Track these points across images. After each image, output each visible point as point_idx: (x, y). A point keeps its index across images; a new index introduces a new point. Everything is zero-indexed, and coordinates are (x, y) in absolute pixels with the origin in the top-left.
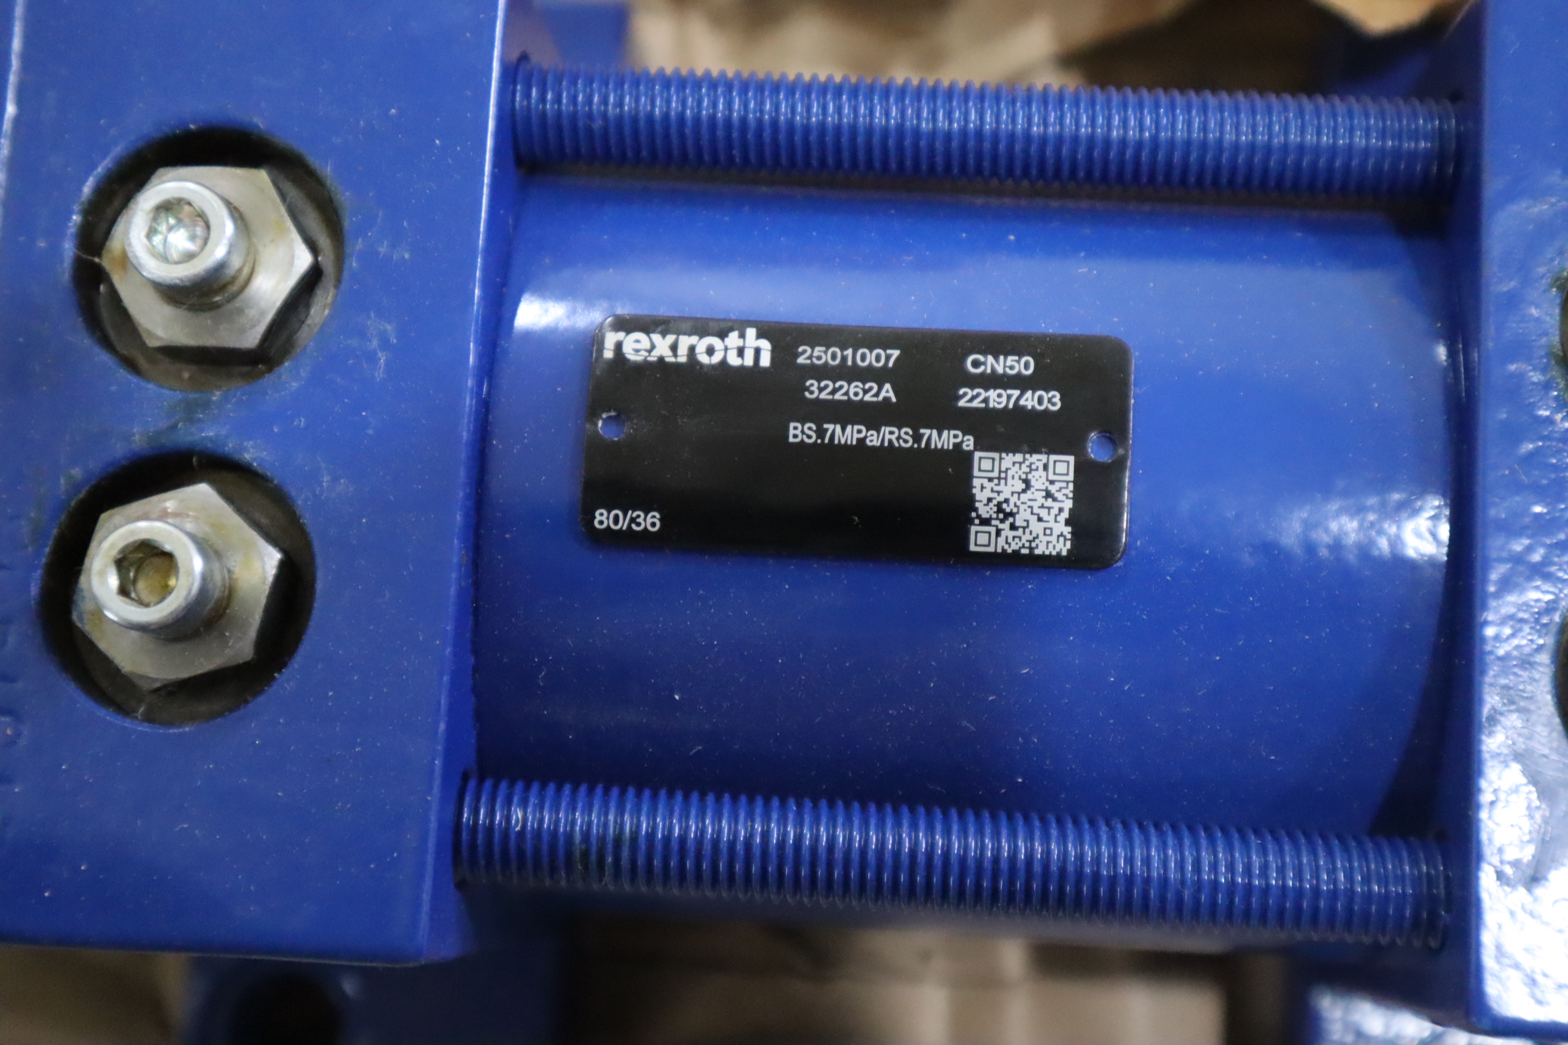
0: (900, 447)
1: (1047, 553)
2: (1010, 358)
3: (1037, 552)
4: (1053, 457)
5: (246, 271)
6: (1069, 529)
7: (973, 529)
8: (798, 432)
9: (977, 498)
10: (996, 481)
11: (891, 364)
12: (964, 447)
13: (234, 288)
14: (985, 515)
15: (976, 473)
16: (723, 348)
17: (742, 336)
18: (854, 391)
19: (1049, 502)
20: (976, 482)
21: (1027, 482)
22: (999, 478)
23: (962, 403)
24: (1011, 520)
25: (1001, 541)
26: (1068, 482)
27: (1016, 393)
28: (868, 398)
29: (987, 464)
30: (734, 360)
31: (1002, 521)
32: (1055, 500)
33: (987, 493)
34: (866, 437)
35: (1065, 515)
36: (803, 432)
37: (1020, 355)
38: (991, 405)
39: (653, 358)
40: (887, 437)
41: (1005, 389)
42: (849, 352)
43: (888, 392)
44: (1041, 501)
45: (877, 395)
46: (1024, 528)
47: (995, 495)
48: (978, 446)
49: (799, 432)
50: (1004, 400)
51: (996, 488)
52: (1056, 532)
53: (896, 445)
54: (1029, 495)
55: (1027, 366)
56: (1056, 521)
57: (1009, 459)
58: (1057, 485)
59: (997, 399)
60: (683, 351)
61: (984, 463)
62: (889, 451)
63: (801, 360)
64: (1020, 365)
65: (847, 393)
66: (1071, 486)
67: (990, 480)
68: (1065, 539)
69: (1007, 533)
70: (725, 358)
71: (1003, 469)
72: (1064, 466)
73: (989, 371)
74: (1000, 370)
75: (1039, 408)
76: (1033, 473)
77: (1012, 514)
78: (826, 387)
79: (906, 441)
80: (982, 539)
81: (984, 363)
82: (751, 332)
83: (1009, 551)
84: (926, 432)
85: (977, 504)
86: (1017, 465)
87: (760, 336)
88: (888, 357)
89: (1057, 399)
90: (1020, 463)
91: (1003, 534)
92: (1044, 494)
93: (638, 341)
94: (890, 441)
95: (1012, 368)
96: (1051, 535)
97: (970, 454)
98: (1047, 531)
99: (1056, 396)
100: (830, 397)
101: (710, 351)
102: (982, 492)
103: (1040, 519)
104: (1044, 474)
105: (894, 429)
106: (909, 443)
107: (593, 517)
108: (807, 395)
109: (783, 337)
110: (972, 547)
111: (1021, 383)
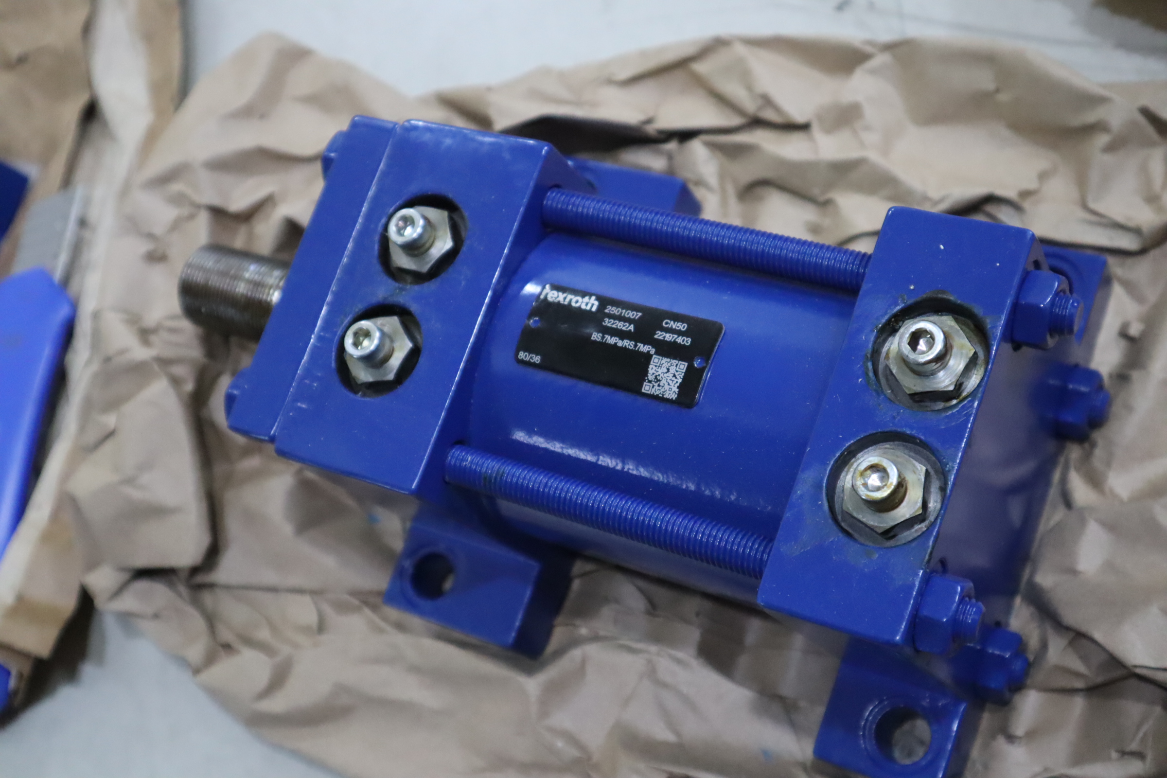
0: (628, 348)
1: (668, 397)
2: (679, 323)
3: (665, 396)
4: (680, 362)
5: (429, 243)
6: (678, 390)
7: (645, 383)
8: (595, 336)
9: (649, 372)
10: (657, 367)
11: (636, 318)
12: (651, 352)
13: (423, 250)
14: (650, 379)
15: (652, 363)
17: (590, 298)
18: (620, 325)
19: (674, 379)
20: (651, 366)
21: (668, 370)
22: (659, 366)
23: (656, 337)
24: (659, 383)
25: (653, 390)
26: (682, 372)
27: (676, 336)
28: (624, 328)
29: (656, 360)
30: (583, 307)
31: (656, 382)
32: (676, 378)
33: (653, 371)
34: (617, 342)
35: (678, 384)
36: (597, 337)
37: (683, 322)
38: (665, 339)
39: (556, 301)
40: (625, 343)
42: (624, 311)
43: (632, 328)
44: (671, 377)
45: (627, 328)
46: (663, 387)
47: (655, 372)
48: (656, 353)
50: (671, 338)
51: (657, 370)
52: (673, 390)
53: (627, 347)
54: (667, 374)
55: (684, 327)
56: (674, 386)
57: (665, 360)
58: (679, 373)
59: (669, 337)
60: (567, 300)
61: (655, 359)
62: (624, 349)
63: (606, 311)
64: (681, 326)
65: (617, 325)
66: (683, 374)
67: (656, 366)
68: (676, 394)
69: (656, 387)
70: (581, 305)
71: (661, 363)
72: (683, 366)
74: (674, 327)
75: (682, 343)
76: (672, 367)
77: (660, 381)
78: (611, 322)
79: (631, 346)
80: (647, 388)
81: (669, 324)
82: (593, 298)
83: (655, 394)
84: (639, 344)
85: (648, 375)
86: (667, 363)
88: (637, 315)
89: (689, 342)
90: (668, 362)
91: (655, 387)
92: (673, 375)
93: (553, 294)
94: (626, 346)
95: (678, 327)
96: (671, 391)
97: (652, 356)
98: (670, 389)
99: (690, 340)
100: (611, 326)
101: (577, 302)
102: (652, 370)
103: (669, 384)
104: (675, 368)
105: (629, 341)
106: (632, 347)
107: (518, 354)
108: (603, 323)
109: (604, 302)
110: (643, 391)
111: (679, 333)
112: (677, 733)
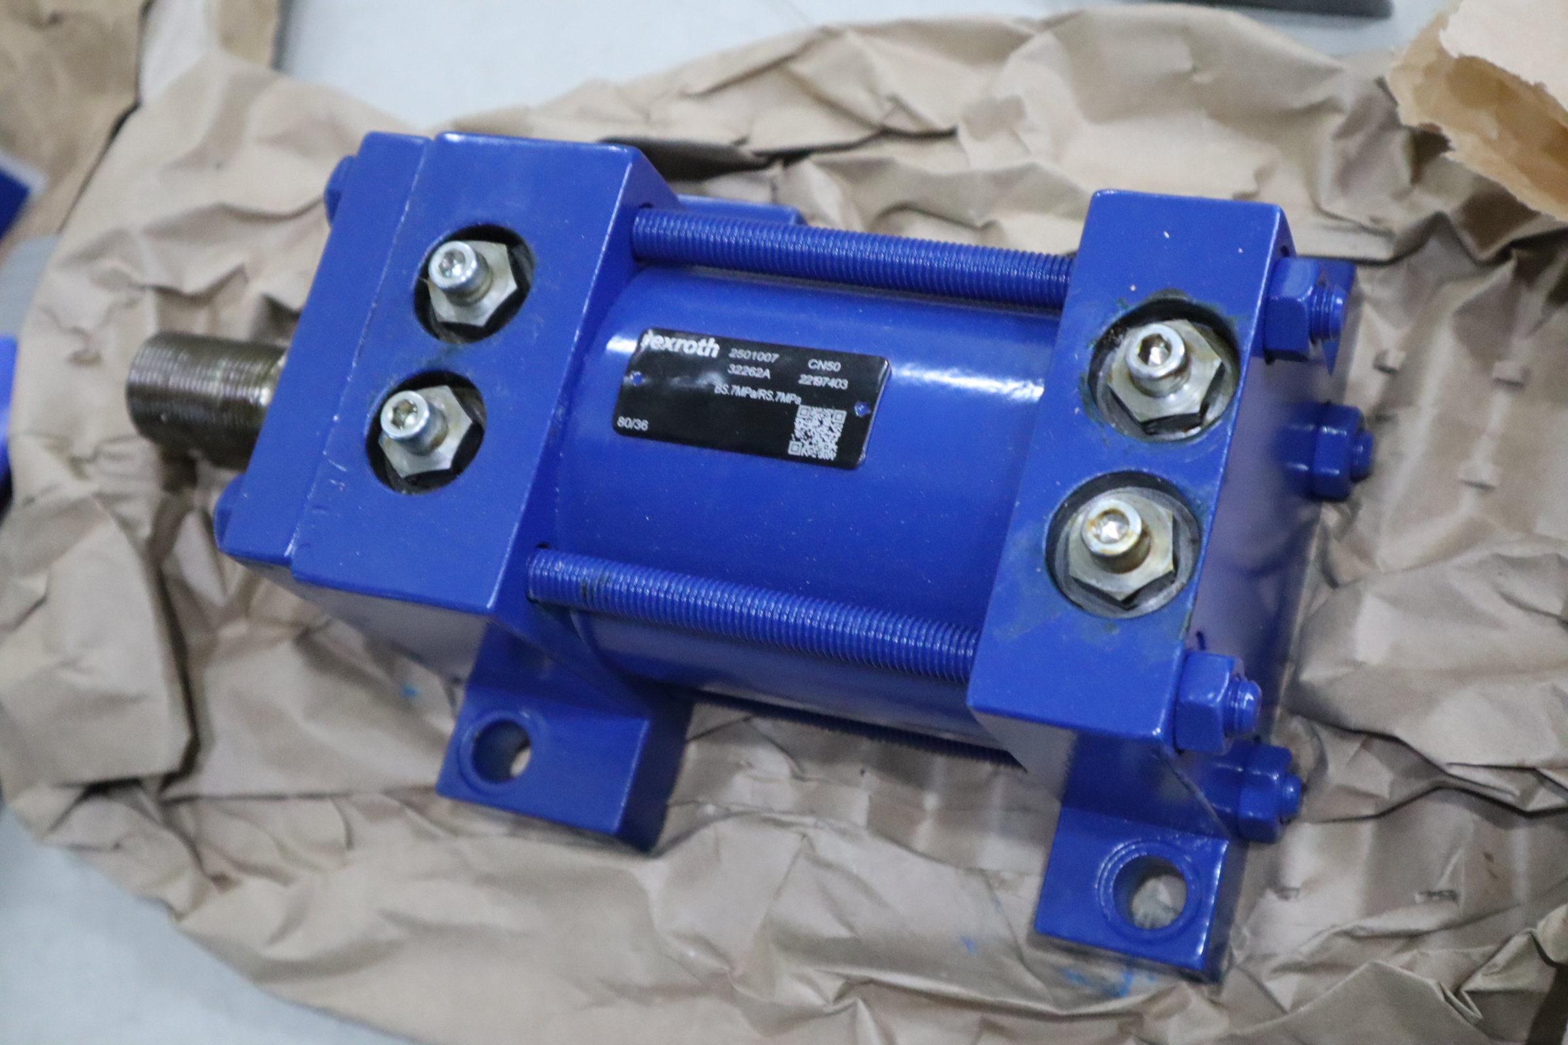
0: (765, 400)
1: (824, 458)
3: (820, 457)
4: (837, 411)
5: (484, 288)
6: (836, 447)
7: (791, 443)
9: (796, 427)
11: (773, 361)
12: (796, 402)
13: (477, 296)
14: (798, 436)
15: (798, 415)
17: (707, 342)
18: (751, 372)
19: (830, 433)
20: (797, 420)
21: (821, 422)
22: (808, 419)
23: (801, 382)
24: (810, 439)
25: (804, 450)
26: (840, 424)
27: (827, 379)
28: (757, 375)
29: (804, 412)
30: (700, 353)
31: (806, 440)
32: (833, 432)
33: (802, 426)
34: (750, 393)
35: (836, 440)
36: (722, 389)
37: (834, 361)
38: (814, 384)
39: (663, 349)
40: (761, 394)
41: (823, 377)
42: (755, 353)
43: (767, 373)
44: (826, 432)
45: (761, 375)
46: (816, 445)
47: (804, 427)
48: (803, 403)
49: (721, 387)
50: (821, 382)
51: (806, 424)
52: (830, 448)
53: (764, 398)
54: (821, 428)
55: (837, 367)
56: (831, 442)
57: (816, 410)
58: (835, 425)
59: (818, 381)
61: (803, 411)
62: (760, 402)
63: (731, 355)
64: (835, 366)
65: (747, 372)
66: (842, 426)
67: (804, 419)
68: (834, 452)
69: (807, 446)
71: (811, 415)
72: (841, 416)
73: (818, 368)
74: (823, 367)
75: (836, 387)
76: (826, 419)
77: (811, 437)
78: (739, 368)
81: (817, 364)
82: (712, 340)
83: (807, 455)
84: (779, 394)
85: (795, 431)
86: (819, 414)
88: (773, 357)
89: (846, 384)
91: (805, 446)
92: (828, 428)
94: (761, 397)
95: (829, 367)
96: (827, 449)
97: (797, 406)
98: (826, 447)
99: (846, 382)
100: (739, 373)
101: (691, 347)
102: (799, 424)
103: (824, 441)
104: (830, 419)
105: (765, 391)
106: (770, 398)
107: (617, 420)
108: (729, 371)
109: (726, 344)
110: (790, 452)
111: (832, 375)
112: (851, 927)
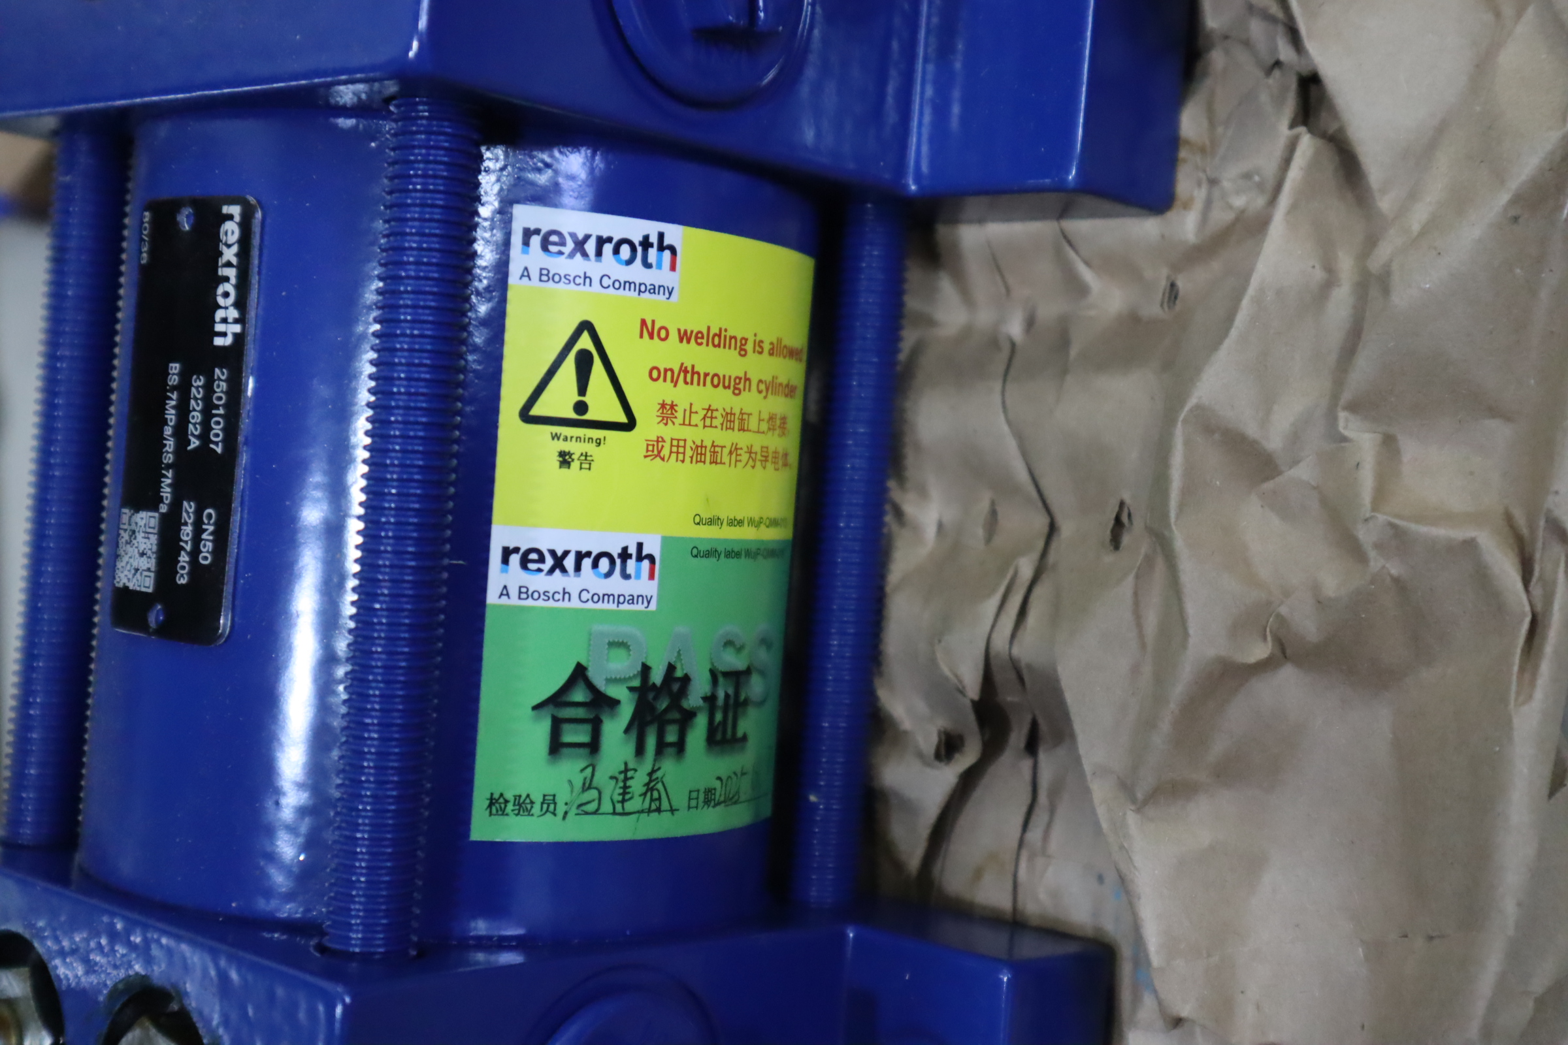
0: (163, 453)
1: (116, 568)
4: (153, 575)
6: (122, 585)
7: (128, 511)
8: (174, 371)
9: (138, 514)
11: (212, 446)
12: (161, 505)
14: (132, 520)
15: (149, 513)
16: (227, 305)
17: (236, 321)
18: (196, 417)
20: (145, 514)
21: (143, 554)
23: (185, 504)
24: (128, 540)
25: (123, 532)
26: (141, 586)
27: (188, 548)
28: (192, 427)
29: (152, 522)
30: (219, 314)
32: (135, 574)
33: (140, 522)
34: (168, 425)
35: (128, 583)
36: (173, 374)
37: (212, 553)
38: (183, 527)
40: (168, 443)
41: (191, 540)
42: (221, 411)
43: (195, 443)
44: (134, 564)
45: (193, 435)
46: (126, 550)
47: (138, 528)
48: (162, 515)
50: (186, 538)
51: (142, 529)
52: (121, 575)
53: (164, 450)
54: (138, 555)
55: (206, 558)
57: (155, 540)
58: (139, 578)
59: (187, 533)
61: (153, 520)
63: (217, 371)
64: (207, 553)
65: (194, 409)
66: (139, 588)
69: (126, 537)
70: (220, 307)
71: (150, 535)
72: (149, 583)
73: (204, 527)
74: (204, 536)
75: (179, 566)
76: (148, 559)
78: (199, 393)
79: (166, 458)
80: (125, 519)
81: (209, 524)
82: (237, 328)
83: (120, 538)
84: (170, 474)
86: (151, 546)
87: (235, 335)
88: (216, 443)
89: (183, 581)
90: (152, 549)
91: (125, 534)
92: (137, 566)
93: (233, 233)
94: (166, 445)
95: (205, 546)
96: (122, 571)
97: (156, 509)
98: (124, 568)
99: (185, 581)
100: (192, 396)
101: (226, 295)
102: (141, 518)
103: (128, 563)
104: (145, 568)
105: (172, 449)
106: (165, 461)
107: (150, 209)
108: (195, 377)
109: (233, 357)
110: (123, 510)
111: (195, 553)
